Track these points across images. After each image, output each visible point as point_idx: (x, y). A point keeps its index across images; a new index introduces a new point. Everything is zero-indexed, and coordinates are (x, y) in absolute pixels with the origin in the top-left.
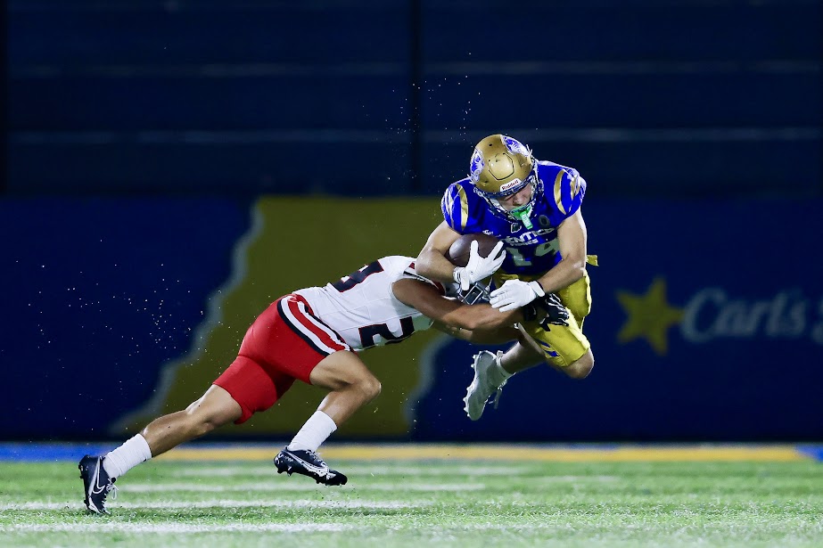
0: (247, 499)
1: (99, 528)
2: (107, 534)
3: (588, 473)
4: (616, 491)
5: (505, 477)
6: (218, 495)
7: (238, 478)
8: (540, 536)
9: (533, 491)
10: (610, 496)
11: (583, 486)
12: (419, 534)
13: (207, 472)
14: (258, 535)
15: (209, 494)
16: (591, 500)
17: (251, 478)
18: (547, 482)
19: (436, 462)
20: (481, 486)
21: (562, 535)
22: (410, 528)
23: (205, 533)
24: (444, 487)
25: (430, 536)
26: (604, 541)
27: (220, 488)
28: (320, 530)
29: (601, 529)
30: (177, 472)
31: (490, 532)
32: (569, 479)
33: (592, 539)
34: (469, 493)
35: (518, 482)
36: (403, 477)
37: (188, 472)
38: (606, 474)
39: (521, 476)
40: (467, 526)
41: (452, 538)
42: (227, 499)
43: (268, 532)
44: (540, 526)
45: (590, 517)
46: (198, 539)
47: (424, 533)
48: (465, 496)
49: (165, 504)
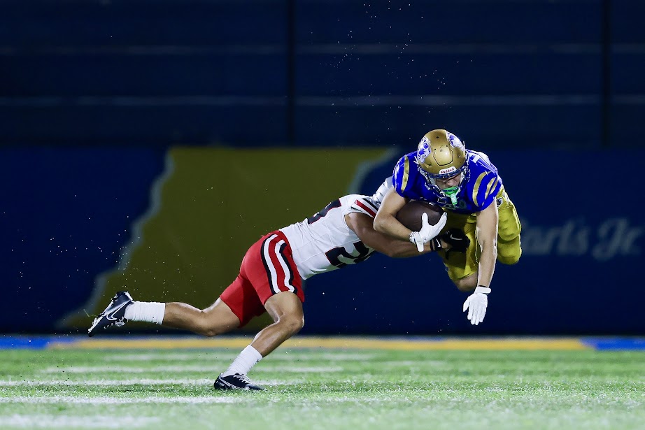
0: (161, 378)
1: (48, 400)
2: (54, 405)
3: (422, 359)
4: (443, 373)
5: (358, 362)
6: (139, 375)
7: (154, 362)
8: (385, 407)
9: (380, 373)
10: (438, 376)
11: (418, 369)
12: (293, 406)
13: (131, 357)
14: (169, 406)
15: (133, 374)
16: (424, 379)
17: (164, 362)
18: (390, 365)
19: (305, 350)
20: (340, 368)
21: (401, 406)
22: (286, 401)
23: (129, 405)
24: (312, 369)
25: (301, 407)
26: (434, 411)
27: (141, 370)
28: (218, 402)
29: (432, 402)
30: (108, 358)
31: (346, 404)
32: (407, 364)
33: (425, 409)
34: (331, 374)
35: (369, 365)
36: (284, 361)
37: (117, 357)
38: (435, 359)
39: (372, 361)
40: (329, 399)
41: (318, 408)
42: (145, 378)
43: (177, 404)
44: (385, 399)
45: (424, 393)
46: (124, 409)
47: (295, 404)
48: (328, 376)
49: (99, 383)
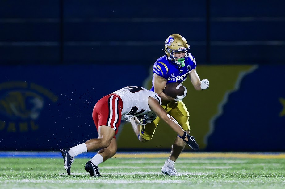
0: (148, 171)
1: (95, 182)
2: (98, 184)
3: (269, 163)
4: (279, 169)
5: (239, 164)
6: (138, 170)
7: (144, 164)
8: (252, 185)
9: (250, 169)
10: (276, 171)
11: (267, 167)
12: (209, 184)
13: (133, 162)
14: (152, 184)
15: (134, 170)
16: (270, 172)
17: (149, 164)
18: (254, 166)
19: (215, 159)
20: (231, 167)
21: (259, 184)
22: (206, 182)
23: (133, 184)
24: (218, 167)
25: (213, 185)
26: (275, 186)
27: (138, 168)
28: (174, 182)
29: (273, 183)
30: (123, 162)
31: (234, 183)
32: (262, 165)
33: (270, 186)
34: (226, 169)
35: (244, 165)
36: (205, 164)
37: (127, 162)
38: (275, 163)
39: (245, 163)
40: (226, 181)
41: (220, 185)
42: (140, 171)
43: (155, 183)
44: (252, 181)
45: (270, 178)
46: (130, 186)
47: (210, 184)
48: (225, 171)
49: (119, 173)
